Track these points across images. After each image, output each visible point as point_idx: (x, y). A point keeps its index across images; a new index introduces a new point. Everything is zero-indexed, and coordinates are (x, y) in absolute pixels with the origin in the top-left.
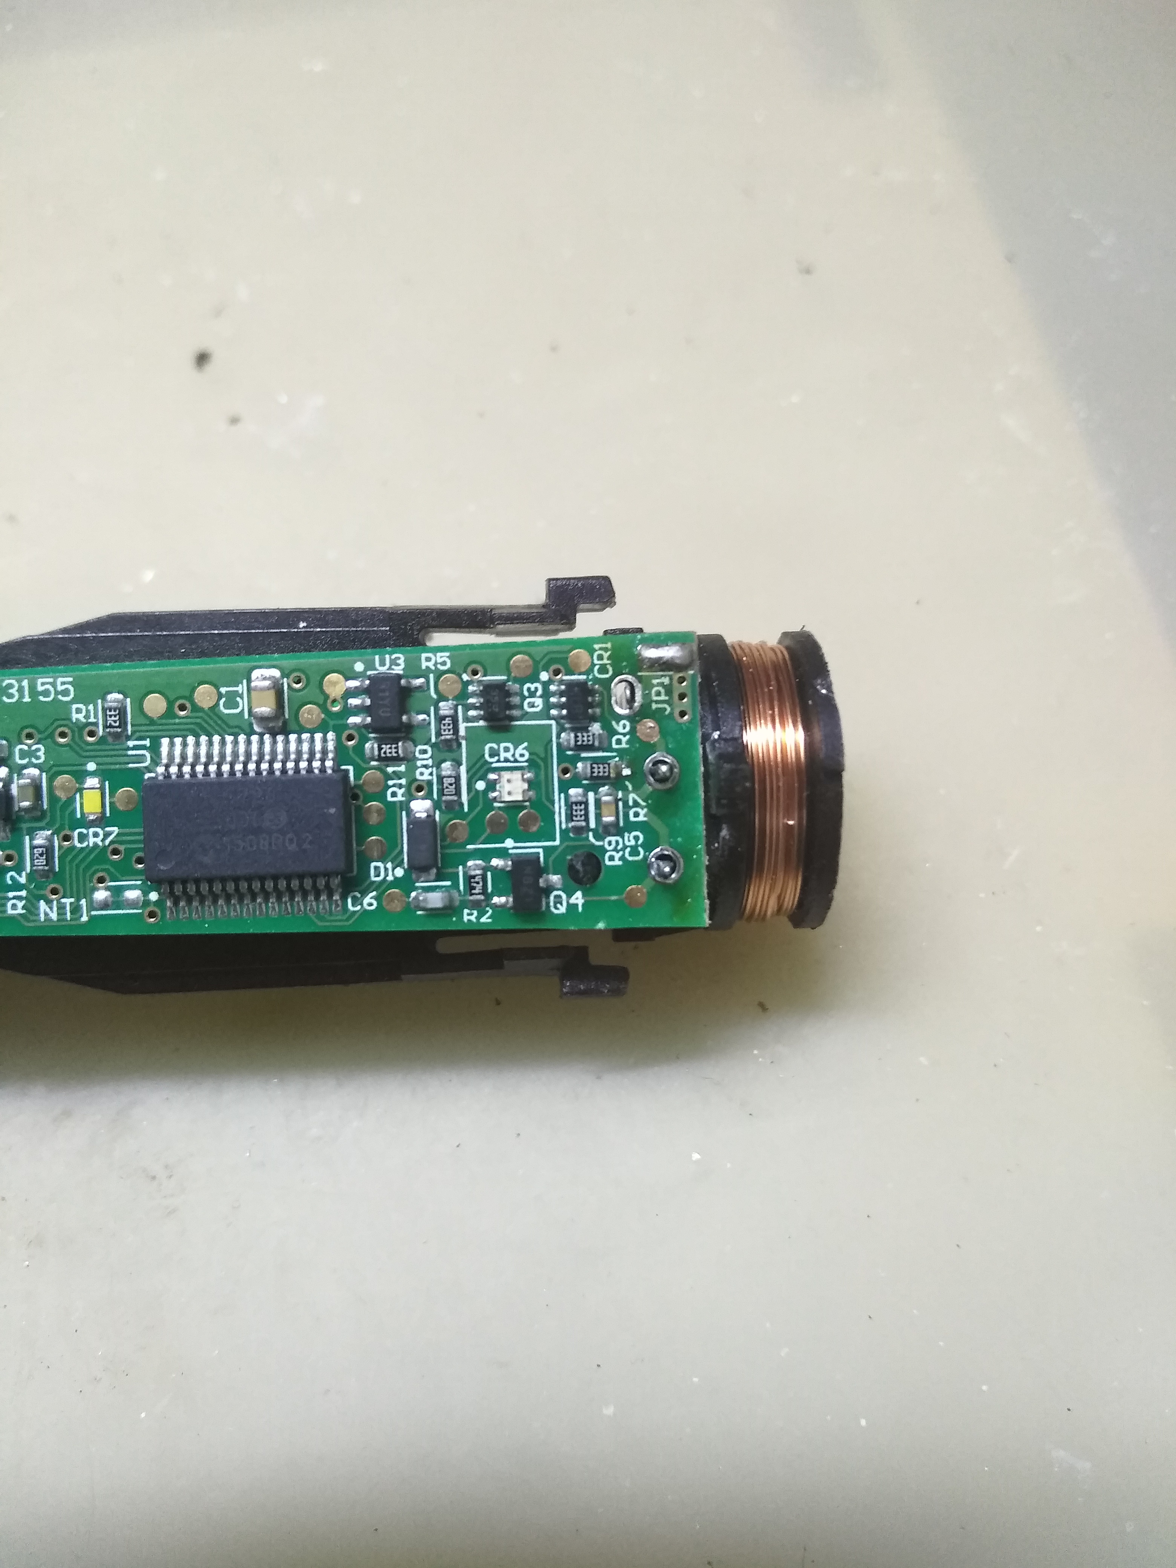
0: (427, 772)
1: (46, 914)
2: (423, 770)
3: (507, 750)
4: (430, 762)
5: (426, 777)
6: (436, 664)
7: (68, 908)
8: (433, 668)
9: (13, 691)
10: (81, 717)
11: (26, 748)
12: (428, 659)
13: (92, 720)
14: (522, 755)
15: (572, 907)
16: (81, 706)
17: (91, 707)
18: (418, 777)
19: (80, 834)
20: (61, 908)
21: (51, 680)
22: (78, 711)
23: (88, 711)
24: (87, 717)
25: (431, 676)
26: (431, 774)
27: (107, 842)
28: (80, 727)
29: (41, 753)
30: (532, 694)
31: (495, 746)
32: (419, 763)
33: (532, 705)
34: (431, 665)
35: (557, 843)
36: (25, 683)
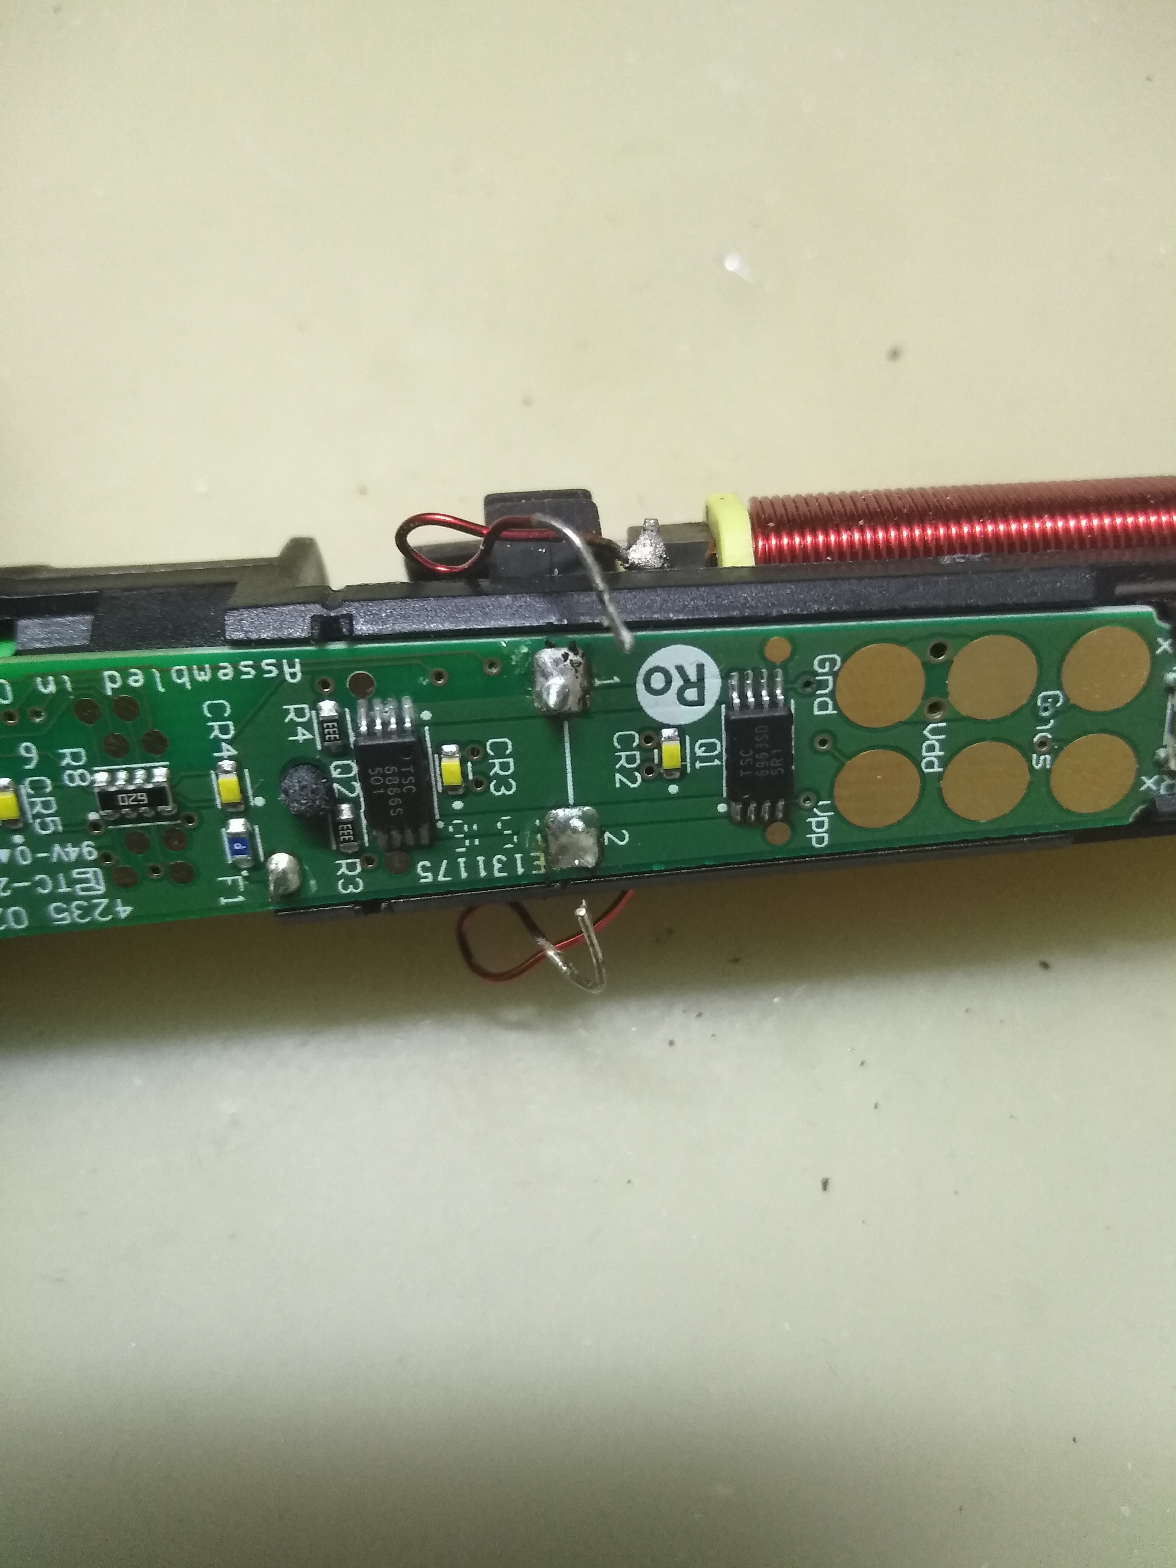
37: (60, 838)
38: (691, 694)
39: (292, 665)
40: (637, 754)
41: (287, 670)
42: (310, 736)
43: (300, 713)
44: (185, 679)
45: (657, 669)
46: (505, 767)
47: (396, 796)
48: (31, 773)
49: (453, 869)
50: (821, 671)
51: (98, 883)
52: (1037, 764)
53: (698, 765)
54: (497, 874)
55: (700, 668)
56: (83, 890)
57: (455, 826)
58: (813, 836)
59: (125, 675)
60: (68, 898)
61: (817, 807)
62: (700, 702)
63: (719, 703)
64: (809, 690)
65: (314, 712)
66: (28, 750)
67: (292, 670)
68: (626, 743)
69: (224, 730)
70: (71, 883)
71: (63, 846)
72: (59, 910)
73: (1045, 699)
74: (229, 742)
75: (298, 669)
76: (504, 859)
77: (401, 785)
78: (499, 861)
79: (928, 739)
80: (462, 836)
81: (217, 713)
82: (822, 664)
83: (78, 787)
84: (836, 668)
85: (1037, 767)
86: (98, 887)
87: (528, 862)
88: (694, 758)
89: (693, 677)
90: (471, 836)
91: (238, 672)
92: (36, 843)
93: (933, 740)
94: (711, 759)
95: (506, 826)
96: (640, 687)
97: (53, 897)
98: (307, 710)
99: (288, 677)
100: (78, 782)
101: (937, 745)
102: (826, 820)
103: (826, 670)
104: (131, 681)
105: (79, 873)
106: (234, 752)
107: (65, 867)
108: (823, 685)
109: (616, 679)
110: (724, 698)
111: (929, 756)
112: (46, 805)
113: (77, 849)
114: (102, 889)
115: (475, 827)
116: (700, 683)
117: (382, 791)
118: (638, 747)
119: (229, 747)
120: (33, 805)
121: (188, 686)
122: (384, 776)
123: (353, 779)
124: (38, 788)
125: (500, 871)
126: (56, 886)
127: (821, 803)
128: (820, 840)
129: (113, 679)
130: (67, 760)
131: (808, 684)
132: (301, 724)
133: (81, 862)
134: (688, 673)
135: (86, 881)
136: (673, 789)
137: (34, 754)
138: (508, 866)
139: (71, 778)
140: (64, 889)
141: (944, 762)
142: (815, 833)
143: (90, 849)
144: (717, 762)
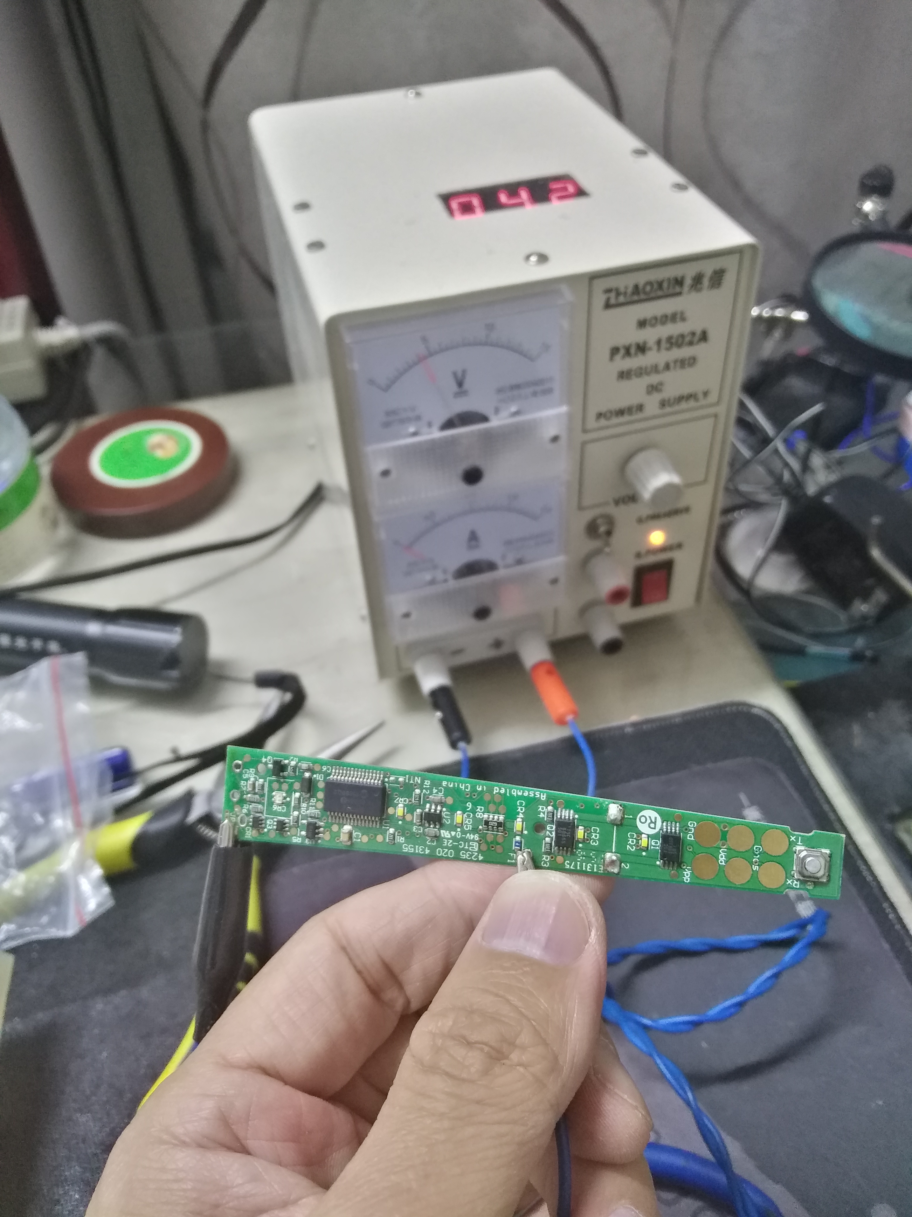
0: (303, 806)
1: (418, 779)
2: (304, 806)
3: (279, 809)
4: (302, 808)
5: (304, 804)
6: (297, 839)
7: (412, 780)
8: (298, 838)
9: (421, 850)
10: (402, 838)
11: (419, 831)
12: (299, 840)
13: (398, 837)
14: (275, 807)
15: (266, 758)
16: (401, 842)
17: (398, 841)
18: (306, 804)
19: (406, 802)
20: (414, 781)
21: (409, 851)
22: (402, 840)
23: (399, 840)
24: (400, 838)
25: (299, 835)
26: (302, 805)
27: (398, 798)
28: (403, 835)
29: (415, 829)
30: (270, 825)
31: (283, 811)
32: (305, 809)
33: (271, 822)
34: (298, 839)
35: (268, 778)
36: (417, 851)
37: (470, 832)
38: (652, 825)
39: (543, 795)
40: (635, 840)
41: (542, 796)
42: (544, 816)
43: (543, 809)
44: (515, 794)
45: (643, 816)
46: (596, 836)
47: (564, 837)
48: (468, 811)
49: (576, 866)
50: (690, 826)
51: (476, 848)
52: (754, 868)
53: (652, 847)
54: (588, 870)
55: (656, 818)
56: (472, 849)
57: (579, 852)
58: (685, 878)
59: (500, 789)
60: (467, 851)
61: (687, 868)
62: (655, 828)
63: (660, 830)
64: (687, 831)
65: (546, 809)
66: (469, 805)
67: (543, 796)
68: (632, 836)
69: (522, 810)
70: (469, 846)
71: (470, 834)
72: (463, 854)
73: (756, 848)
74: (522, 813)
75: (545, 796)
76: (591, 865)
77: (566, 834)
78: (590, 866)
79: (721, 853)
80: (580, 855)
81: (521, 804)
82: (691, 824)
83: (479, 818)
84: (695, 826)
85: (754, 869)
86: (475, 849)
87: (598, 868)
88: (651, 845)
89: (653, 821)
90: (583, 856)
91: (529, 794)
92: (464, 832)
93: (722, 854)
94: (656, 846)
95: (594, 854)
96: (638, 820)
97: (463, 849)
98: (544, 809)
99: (542, 798)
100: (479, 816)
101: (724, 856)
102: (689, 874)
103: (692, 826)
104: (501, 791)
105: (472, 843)
106: (523, 816)
107: (468, 841)
108: (690, 830)
109: (631, 817)
110: (661, 829)
111: (721, 859)
112: (469, 822)
113: (473, 836)
114: (477, 849)
115: (584, 853)
116: (655, 823)
117: (560, 835)
118: (635, 839)
119: (522, 815)
120: (465, 821)
121: (515, 795)
122: (562, 830)
123: (553, 831)
124: (469, 816)
125: (589, 869)
126: (465, 846)
127: (688, 867)
128: (687, 880)
129: (496, 790)
130: (478, 810)
131: (686, 830)
132: (542, 812)
133: (473, 840)
134: (652, 819)
135: (473, 846)
136: (644, 854)
137: (470, 806)
138: (592, 868)
139: (478, 815)
140: (466, 847)
141: (726, 862)
142: (685, 877)
143: (477, 837)
144: (658, 848)
